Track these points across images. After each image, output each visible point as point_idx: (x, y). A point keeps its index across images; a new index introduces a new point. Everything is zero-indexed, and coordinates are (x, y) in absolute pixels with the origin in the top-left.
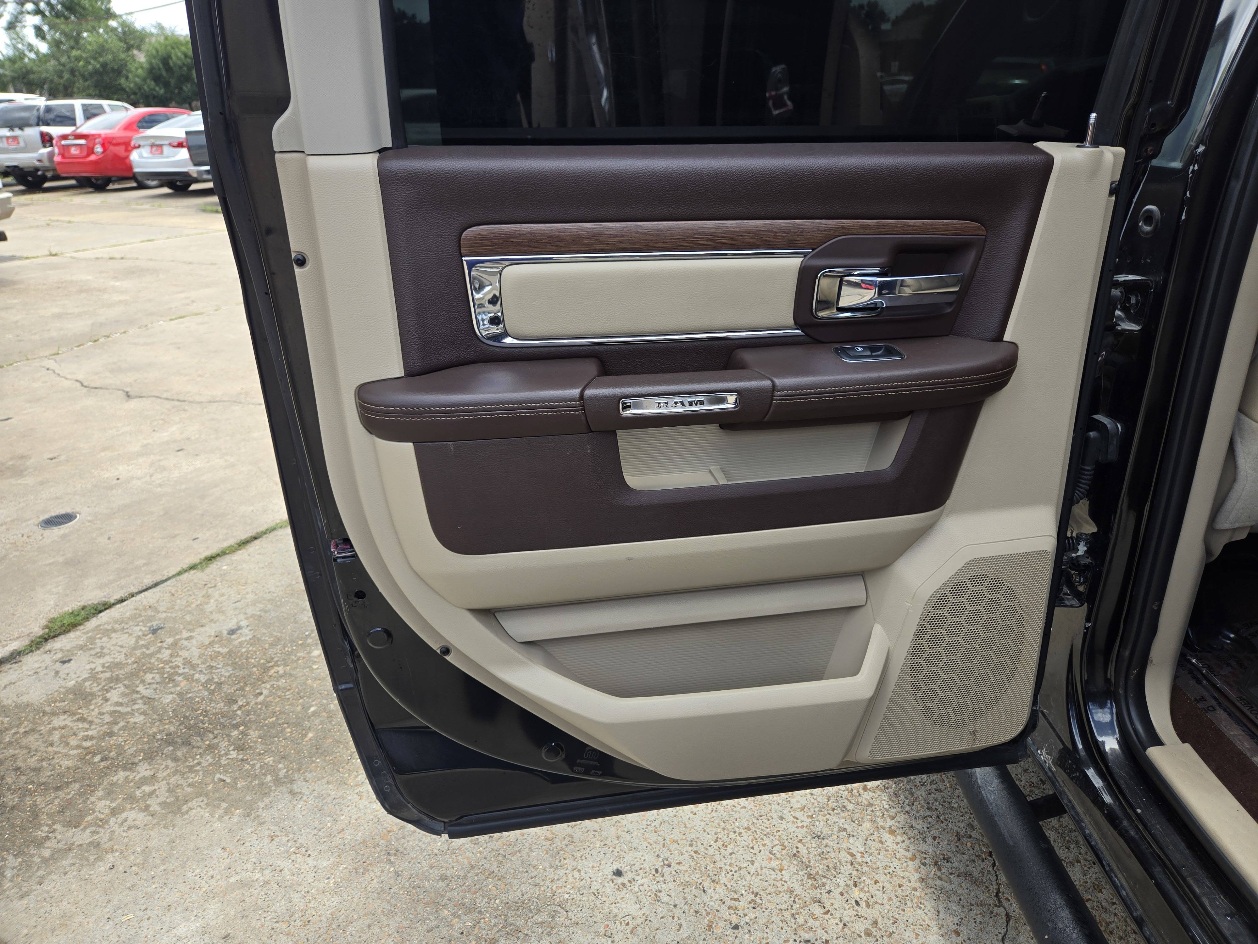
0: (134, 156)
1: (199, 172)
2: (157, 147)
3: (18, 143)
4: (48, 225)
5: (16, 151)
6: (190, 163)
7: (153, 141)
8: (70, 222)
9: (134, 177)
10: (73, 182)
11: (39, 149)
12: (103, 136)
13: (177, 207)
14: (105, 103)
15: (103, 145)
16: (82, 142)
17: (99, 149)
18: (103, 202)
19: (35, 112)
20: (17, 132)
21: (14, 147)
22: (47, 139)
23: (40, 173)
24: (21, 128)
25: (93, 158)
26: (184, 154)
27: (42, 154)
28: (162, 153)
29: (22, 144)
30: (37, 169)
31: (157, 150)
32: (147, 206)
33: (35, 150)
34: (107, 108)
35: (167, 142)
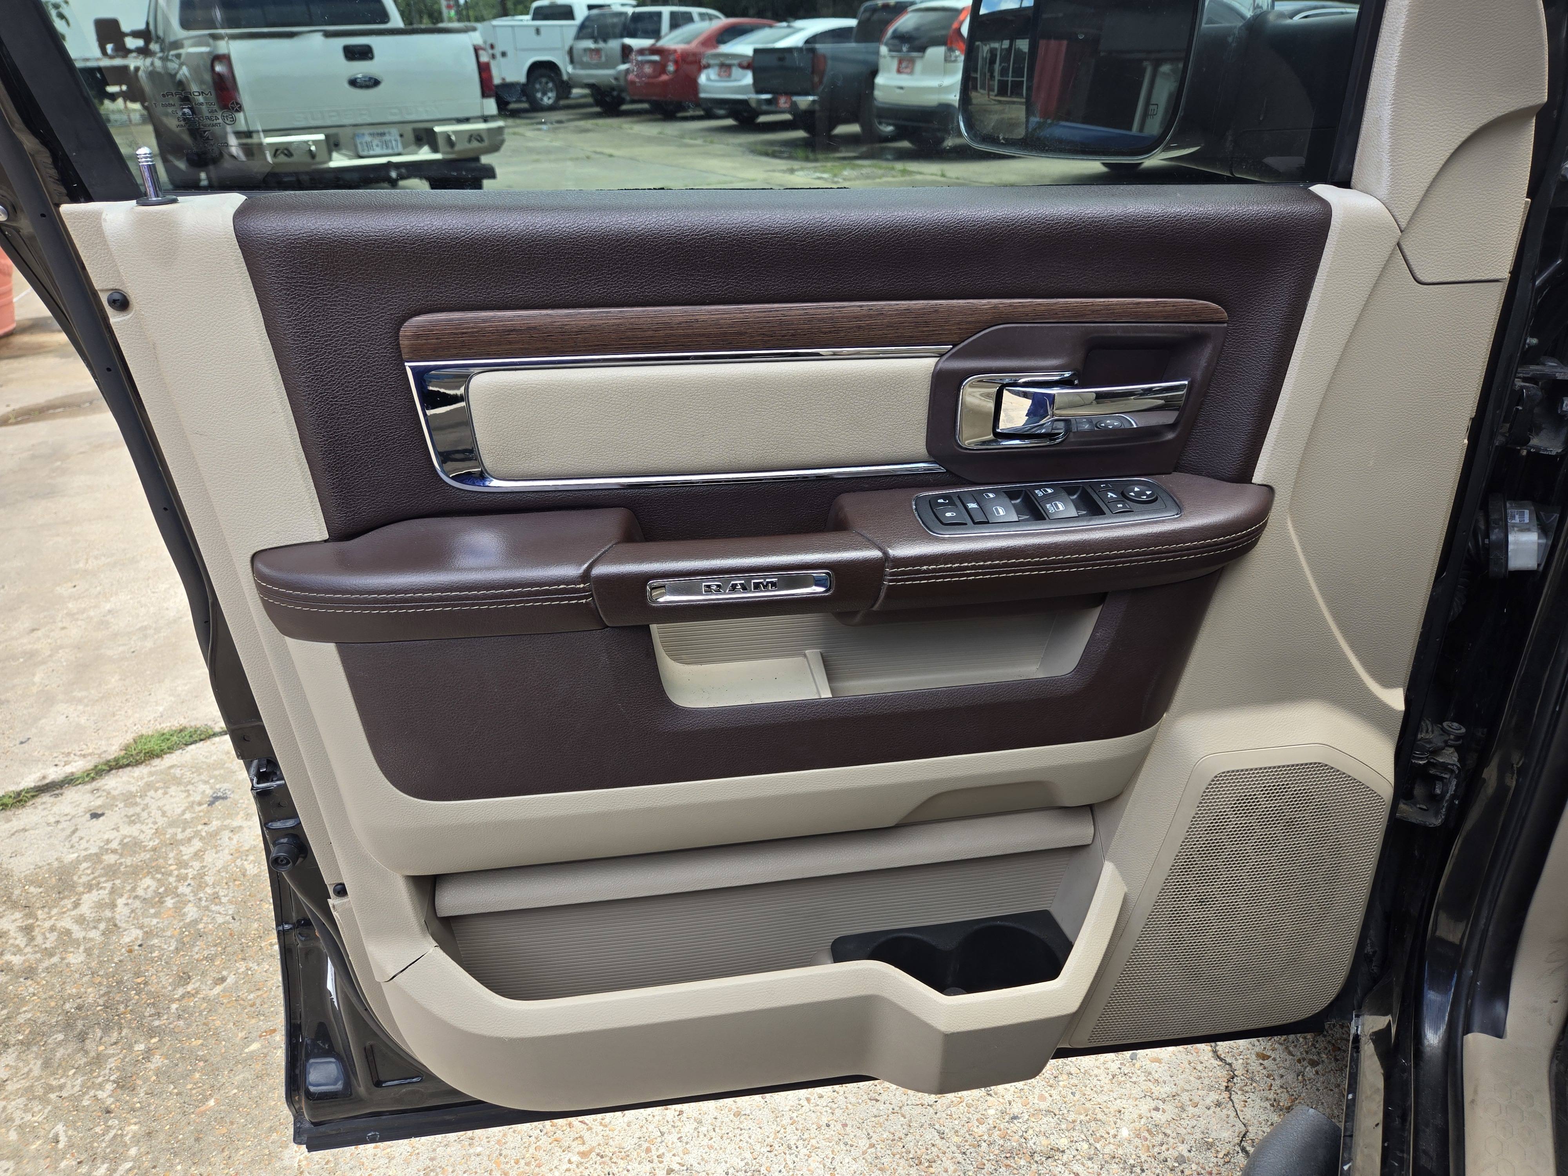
0: (703, 79)
1: (759, 101)
2: (726, 66)
3: (600, 57)
4: (588, 158)
5: (597, 66)
6: (752, 89)
7: (722, 59)
8: (611, 156)
9: (699, 103)
10: (646, 106)
11: (618, 65)
12: (679, 51)
13: (728, 145)
14: (695, 11)
15: (676, 62)
16: (656, 58)
17: (671, 68)
18: (660, 133)
19: (623, 19)
20: (601, 45)
21: (595, 62)
22: (626, 51)
23: (615, 93)
24: (605, 41)
25: (664, 77)
26: (748, 79)
27: (620, 72)
28: (730, 75)
29: (603, 59)
30: (613, 89)
31: (725, 71)
32: (699, 142)
33: (614, 67)
34: (696, 17)
35: (735, 62)
